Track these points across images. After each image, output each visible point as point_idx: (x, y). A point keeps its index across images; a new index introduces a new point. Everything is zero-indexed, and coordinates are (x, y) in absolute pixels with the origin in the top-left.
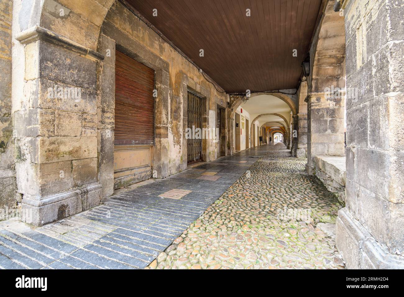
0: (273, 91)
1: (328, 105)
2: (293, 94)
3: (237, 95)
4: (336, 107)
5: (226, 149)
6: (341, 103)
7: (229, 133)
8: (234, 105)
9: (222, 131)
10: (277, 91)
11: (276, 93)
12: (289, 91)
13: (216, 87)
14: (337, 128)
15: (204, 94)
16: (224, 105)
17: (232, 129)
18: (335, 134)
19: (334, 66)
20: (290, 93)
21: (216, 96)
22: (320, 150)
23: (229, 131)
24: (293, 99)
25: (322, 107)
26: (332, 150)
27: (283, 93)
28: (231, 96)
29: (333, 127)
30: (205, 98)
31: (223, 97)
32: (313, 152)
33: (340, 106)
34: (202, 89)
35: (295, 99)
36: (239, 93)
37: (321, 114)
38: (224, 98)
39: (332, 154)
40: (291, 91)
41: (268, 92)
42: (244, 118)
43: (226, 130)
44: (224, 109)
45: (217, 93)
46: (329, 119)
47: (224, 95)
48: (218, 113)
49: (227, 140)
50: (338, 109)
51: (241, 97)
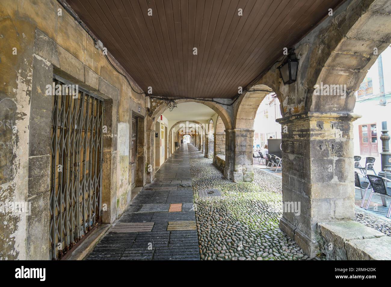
0: (207, 99)
1: (334, 136)
2: (228, 105)
3: (161, 99)
4: (344, 140)
5: (145, 174)
6: (350, 133)
7: (148, 152)
8: (156, 113)
9: (138, 149)
10: (211, 99)
11: (210, 102)
12: (224, 101)
13: (132, 83)
14: (346, 174)
15: (107, 92)
16: (143, 113)
17: (153, 144)
18: (343, 183)
19: (350, 72)
20: (225, 103)
21: (131, 98)
22: (324, 212)
23: (148, 148)
24: (229, 110)
25: (325, 138)
26: (340, 211)
27: (217, 102)
28: (152, 100)
29: (341, 172)
30: (109, 102)
31: (141, 100)
32: (314, 216)
33: (349, 138)
34: (102, 83)
35: (230, 111)
36: (164, 97)
37: (324, 150)
38: (142, 102)
39: (340, 216)
40: (226, 101)
41: (201, 100)
42: (164, 126)
43: (145, 148)
44: (142, 118)
45: (133, 94)
46: (336, 158)
47: (143, 97)
48: (133, 124)
49: (146, 162)
50: (347, 143)
51: (167, 102)
